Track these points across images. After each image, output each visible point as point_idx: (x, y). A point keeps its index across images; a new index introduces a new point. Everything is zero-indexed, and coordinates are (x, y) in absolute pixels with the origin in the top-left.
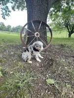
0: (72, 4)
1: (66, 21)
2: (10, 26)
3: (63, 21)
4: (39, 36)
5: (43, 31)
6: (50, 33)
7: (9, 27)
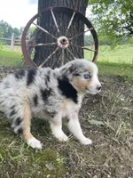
3: (124, 17)
4: (66, 46)
5: (77, 35)
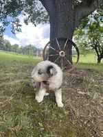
0: (101, 19)
1: (94, 41)
2: (18, 46)
3: (90, 41)
4: (64, 55)
5: (69, 50)
6: (77, 56)
7: (16, 46)
